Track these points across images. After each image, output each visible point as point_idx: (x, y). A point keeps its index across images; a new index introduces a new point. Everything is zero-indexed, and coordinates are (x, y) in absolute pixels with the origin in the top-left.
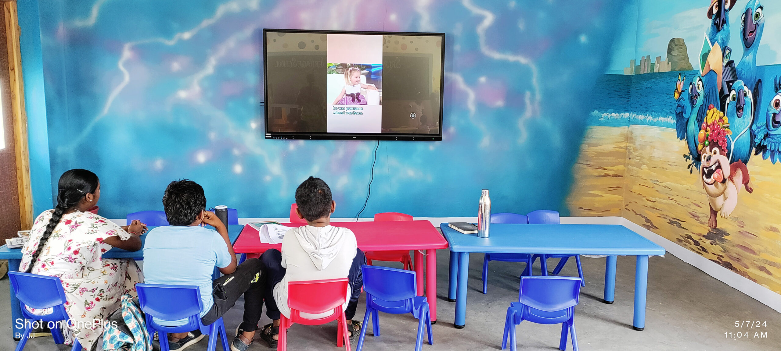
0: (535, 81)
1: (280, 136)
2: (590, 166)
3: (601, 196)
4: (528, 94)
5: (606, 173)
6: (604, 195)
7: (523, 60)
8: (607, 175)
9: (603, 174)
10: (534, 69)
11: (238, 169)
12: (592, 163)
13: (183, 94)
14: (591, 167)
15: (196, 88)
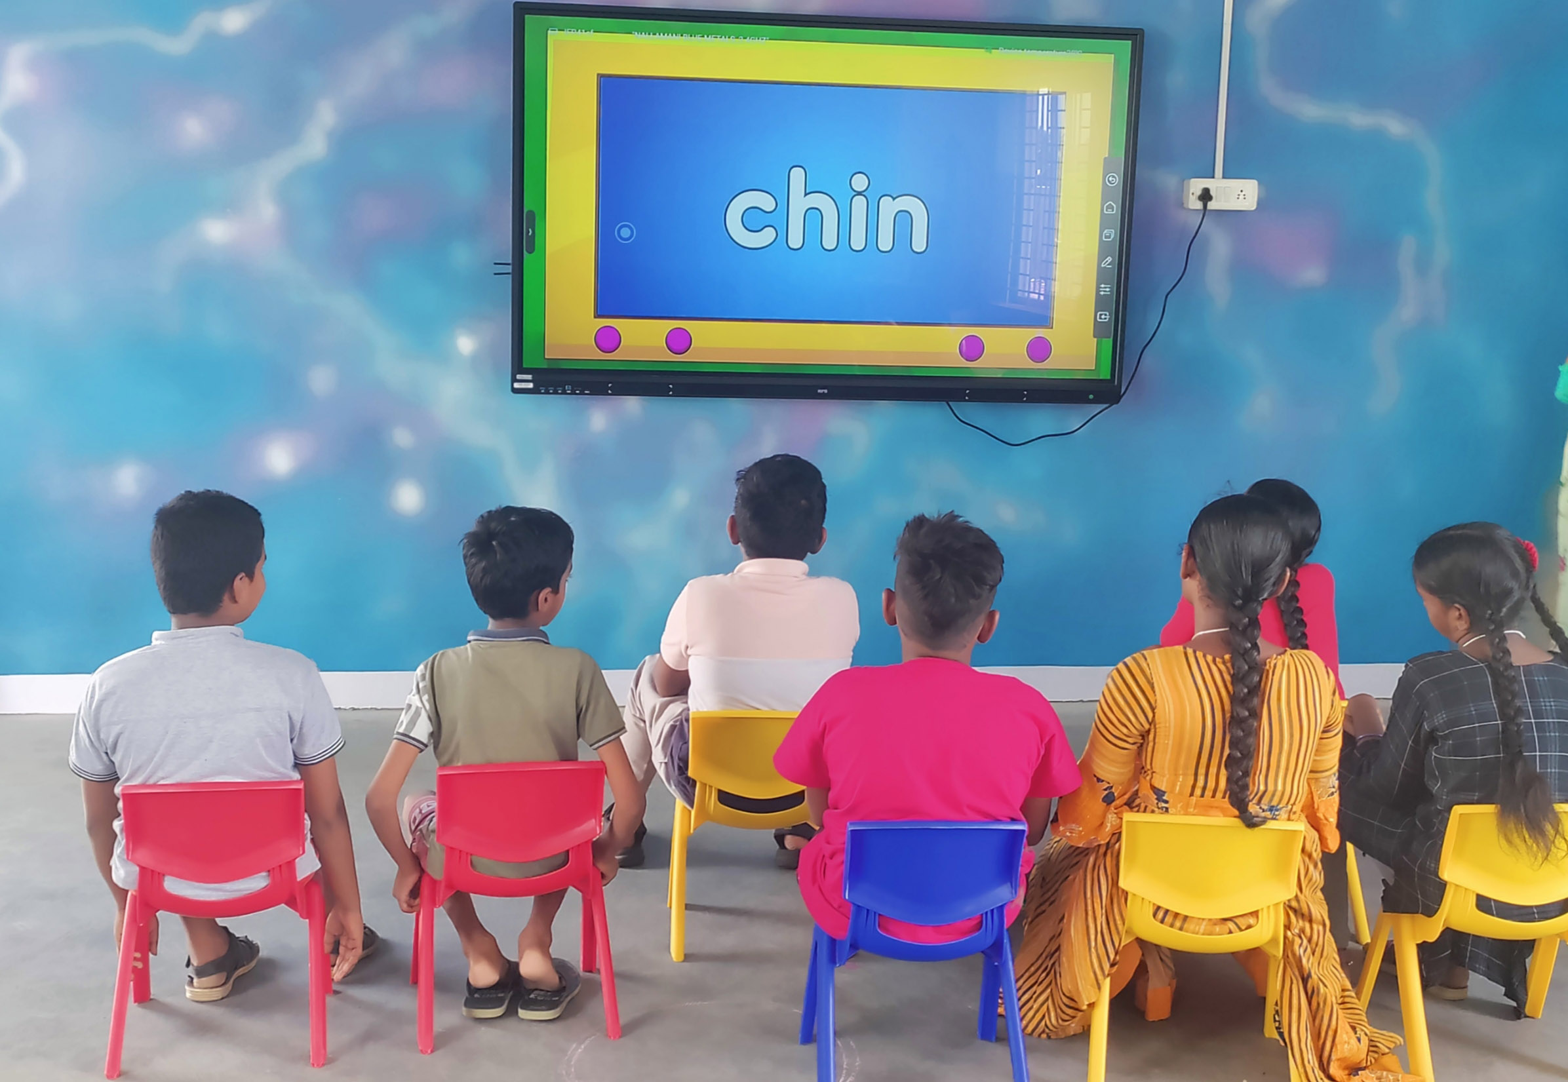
0: (1434, 200)
1: (562, 385)
4: (1408, 246)
7: (1395, 126)
10: (1432, 157)
11: (409, 498)
13: (216, 231)
15: (265, 211)
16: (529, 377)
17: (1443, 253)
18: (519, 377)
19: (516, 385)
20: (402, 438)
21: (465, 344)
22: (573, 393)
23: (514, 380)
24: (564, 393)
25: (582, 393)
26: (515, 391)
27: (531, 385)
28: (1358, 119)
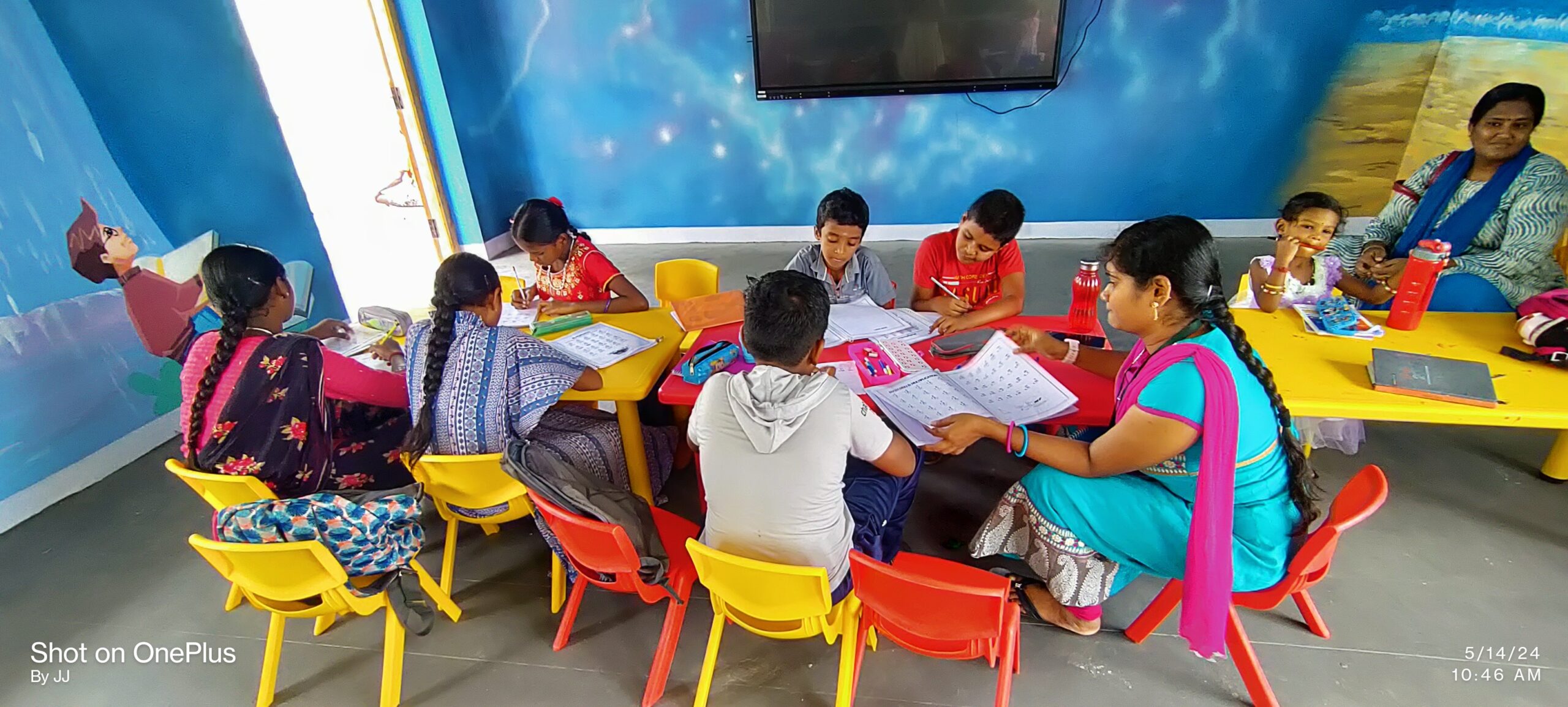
1: (780, 94)
2: (1337, 123)
3: (1351, 181)
5: (1369, 136)
6: (1358, 178)
8: (1371, 140)
9: (1363, 139)
11: (720, 151)
12: (1344, 119)
13: (628, 31)
14: (1340, 126)
15: (647, 19)
16: (764, 92)
18: (759, 92)
19: (759, 96)
20: (715, 123)
21: (737, 78)
22: (784, 99)
23: (757, 94)
24: (780, 99)
25: (788, 99)
26: (759, 99)
27: (765, 96)
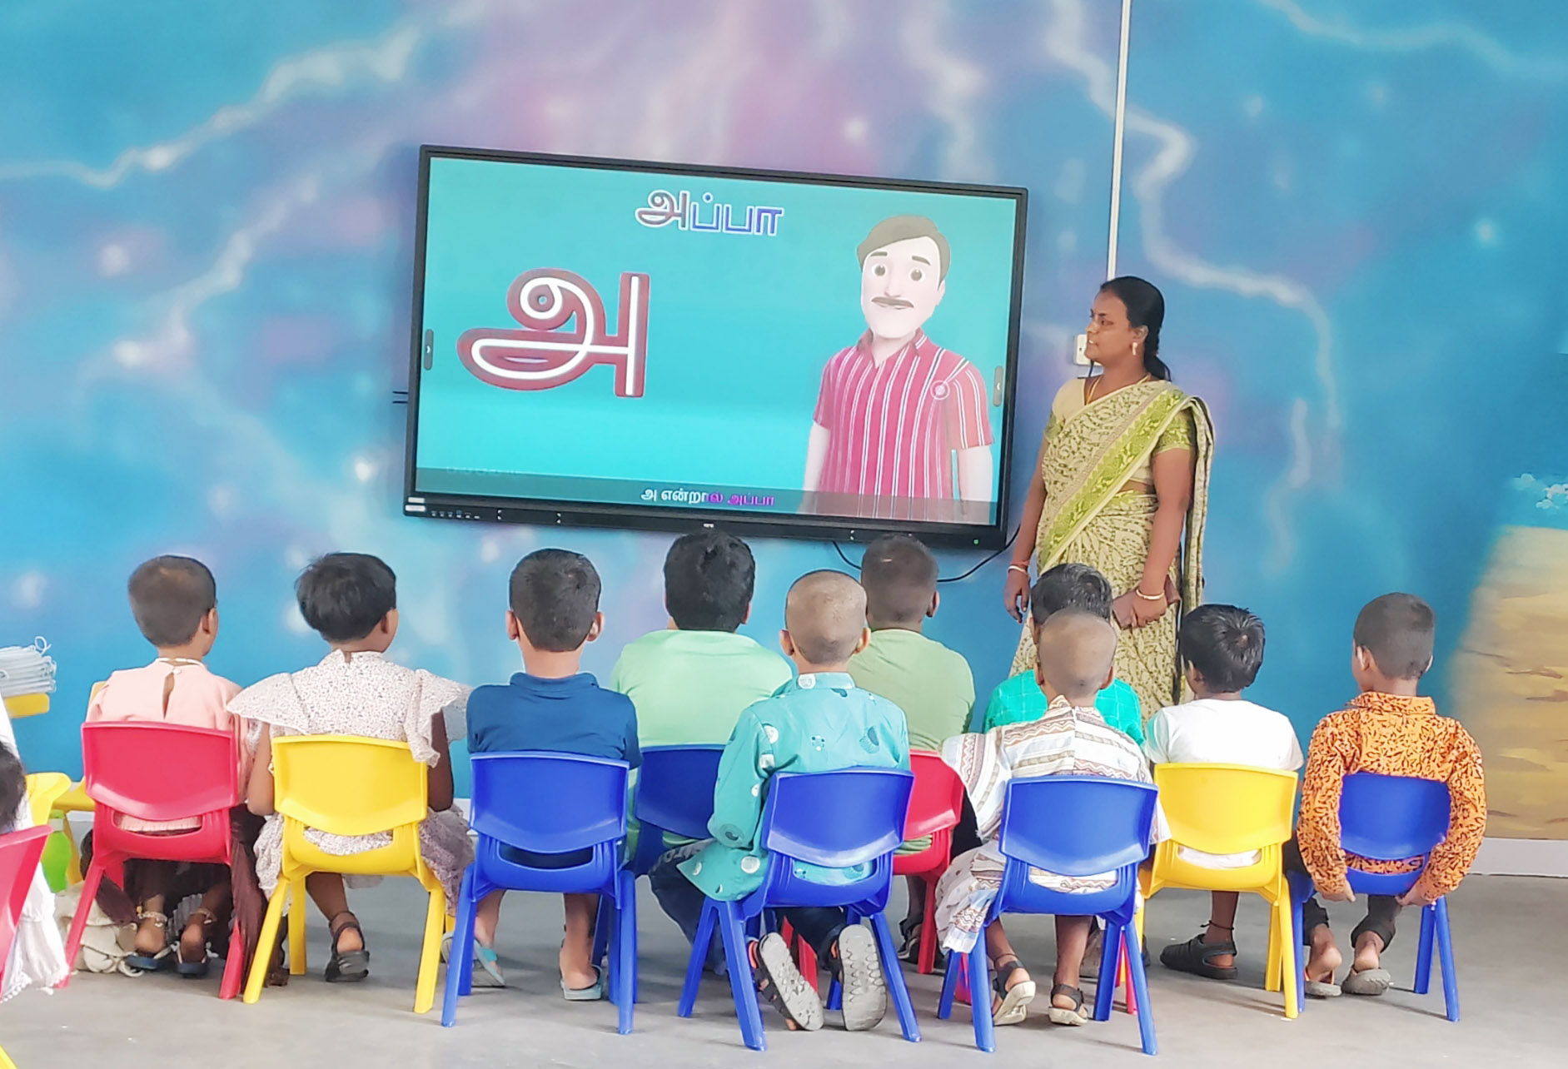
0: (1325, 366)
1: (454, 509)
2: (1504, 660)
3: (1545, 767)
4: (1299, 410)
6: (1552, 765)
7: (1285, 293)
8: (1562, 697)
9: (1548, 692)
10: (1323, 325)
12: (1511, 653)
13: (130, 354)
15: (179, 335)
16: (421, 500)
17: (1335, 418)
18: (411, 500)
19: (408, 508)
21: (364, 470)
22: (464, 518)
23: (407, 503)
26: (407, 513)
27: (422, 509)
28: (1247, 284)
